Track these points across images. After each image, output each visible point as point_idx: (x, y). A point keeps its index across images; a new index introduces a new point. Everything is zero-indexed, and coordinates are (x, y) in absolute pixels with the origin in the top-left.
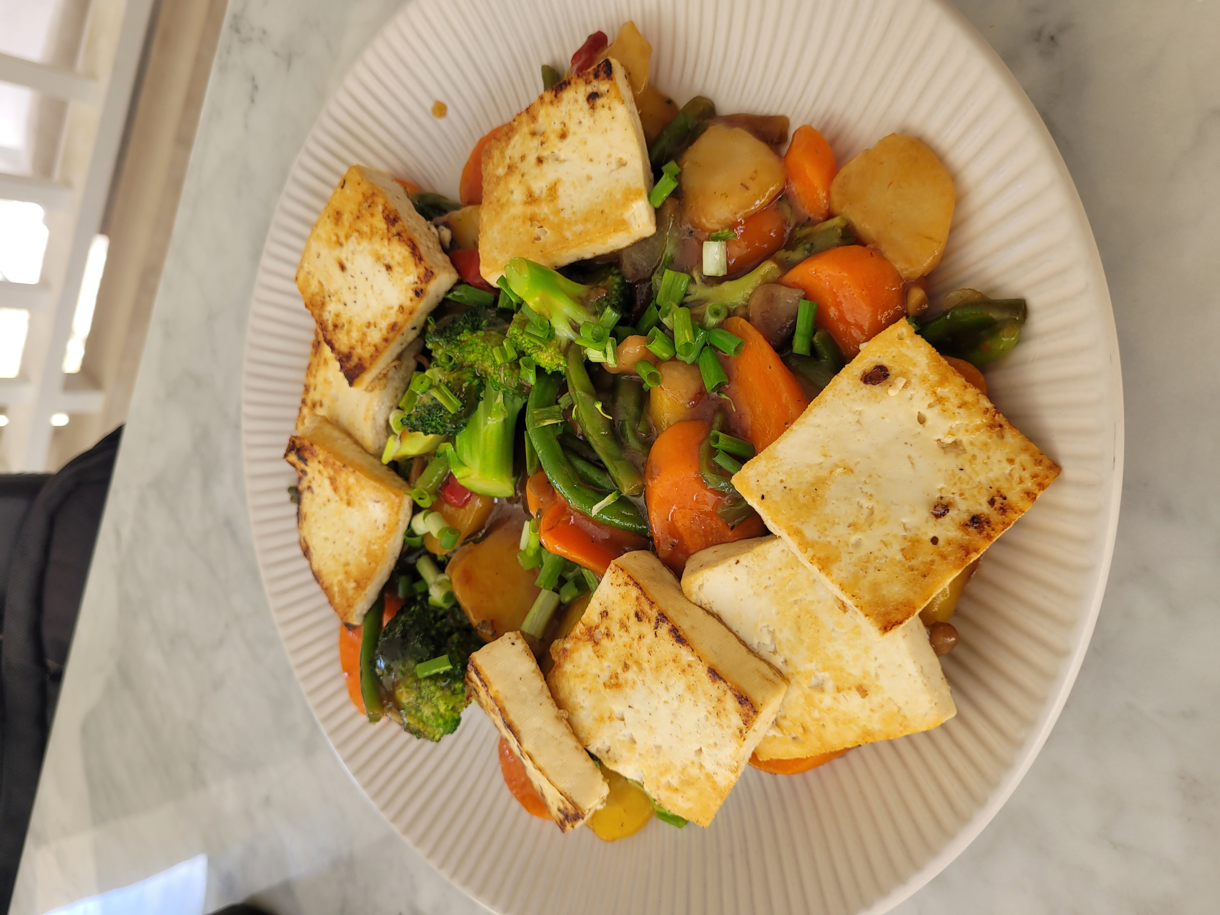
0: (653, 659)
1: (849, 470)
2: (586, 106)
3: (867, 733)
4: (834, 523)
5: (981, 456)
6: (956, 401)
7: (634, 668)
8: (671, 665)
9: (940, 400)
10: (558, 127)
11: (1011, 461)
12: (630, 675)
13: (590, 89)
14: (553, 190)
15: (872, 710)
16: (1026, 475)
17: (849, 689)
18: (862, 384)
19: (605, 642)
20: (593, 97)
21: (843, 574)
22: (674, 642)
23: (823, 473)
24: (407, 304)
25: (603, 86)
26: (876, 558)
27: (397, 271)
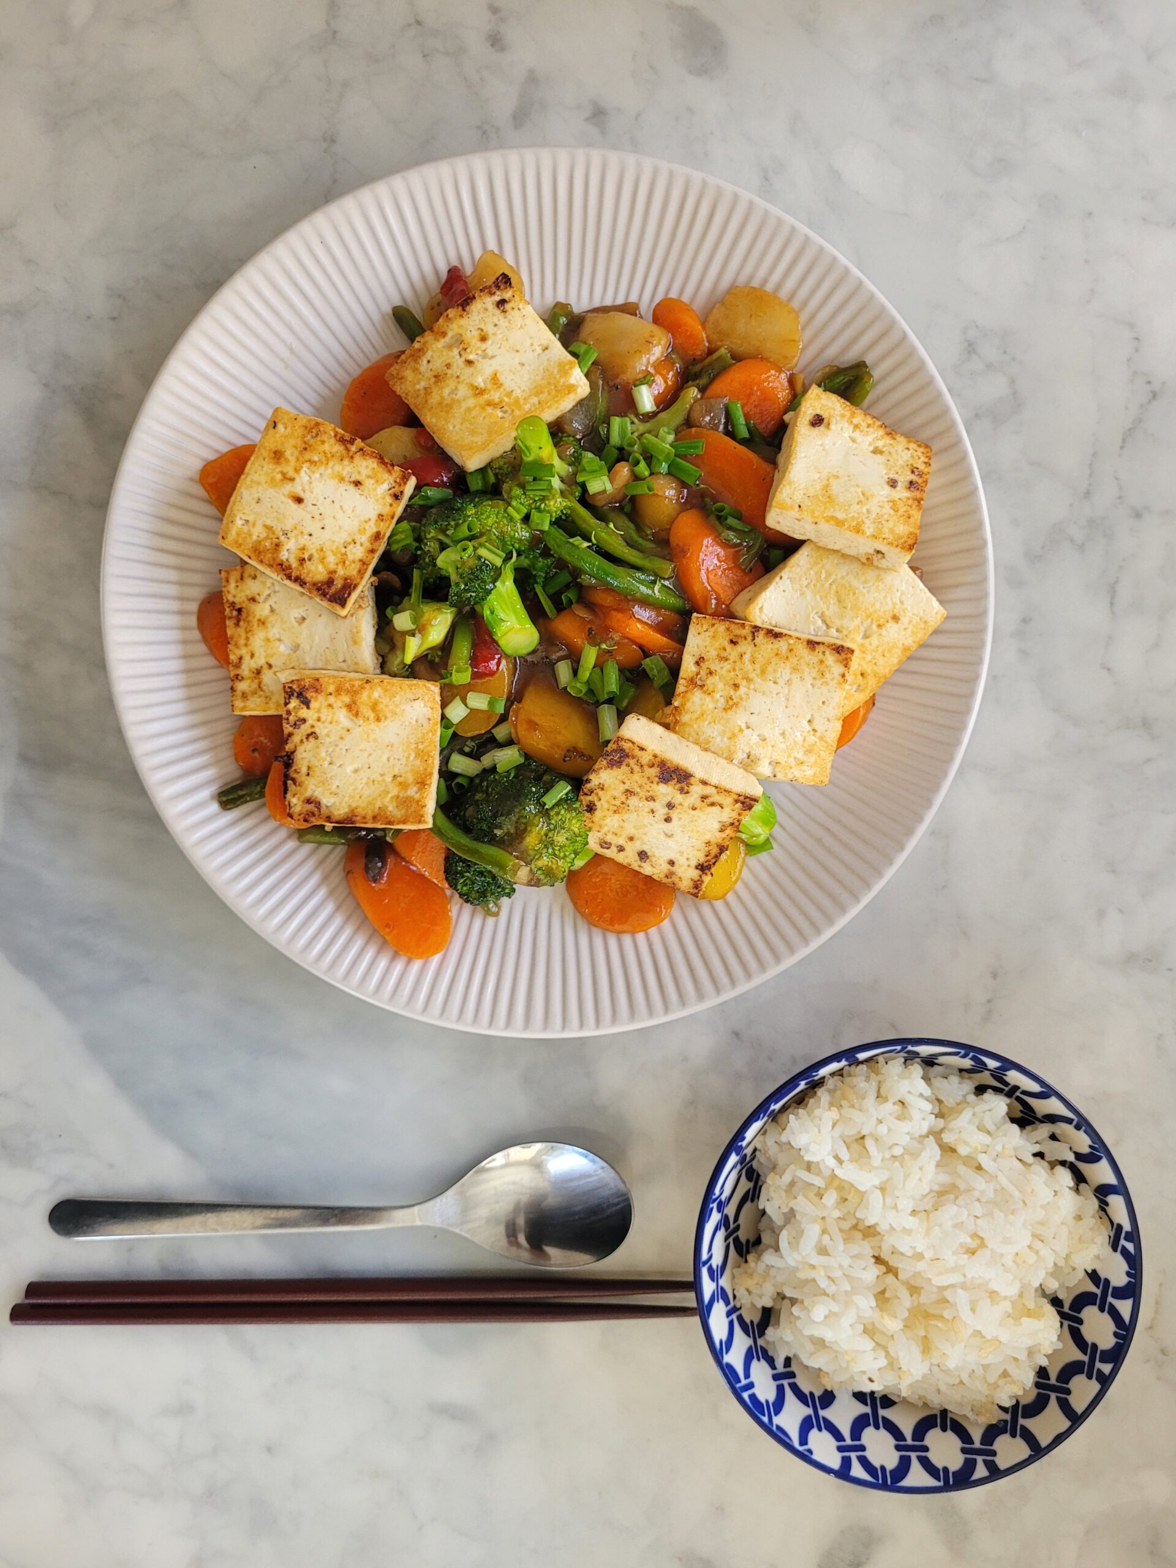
0: (757, 666)
1: (837, 477)
2: (497, 312)
3: (906, 649)
4: (849, 506)
5: (893, 451)
6: (864, 424)
7: (743, 683)
8: (774, 661)
9: (856, 427)
10: (476, 333)
11: (908, 449)
12: (742, 690)
13: (497, 298)
14: (495, 379)
15: (905, 629)
16: (920, 454)
17: (887, 622)
18: (813, 429)
19: (710, 681)
20: (502, 303)
21: (872, 530)
22: (773, 640)
23: (825, 482)
24: (386, 510)
25: (507, 295)
26: (882, 515)
27: (368, 483)
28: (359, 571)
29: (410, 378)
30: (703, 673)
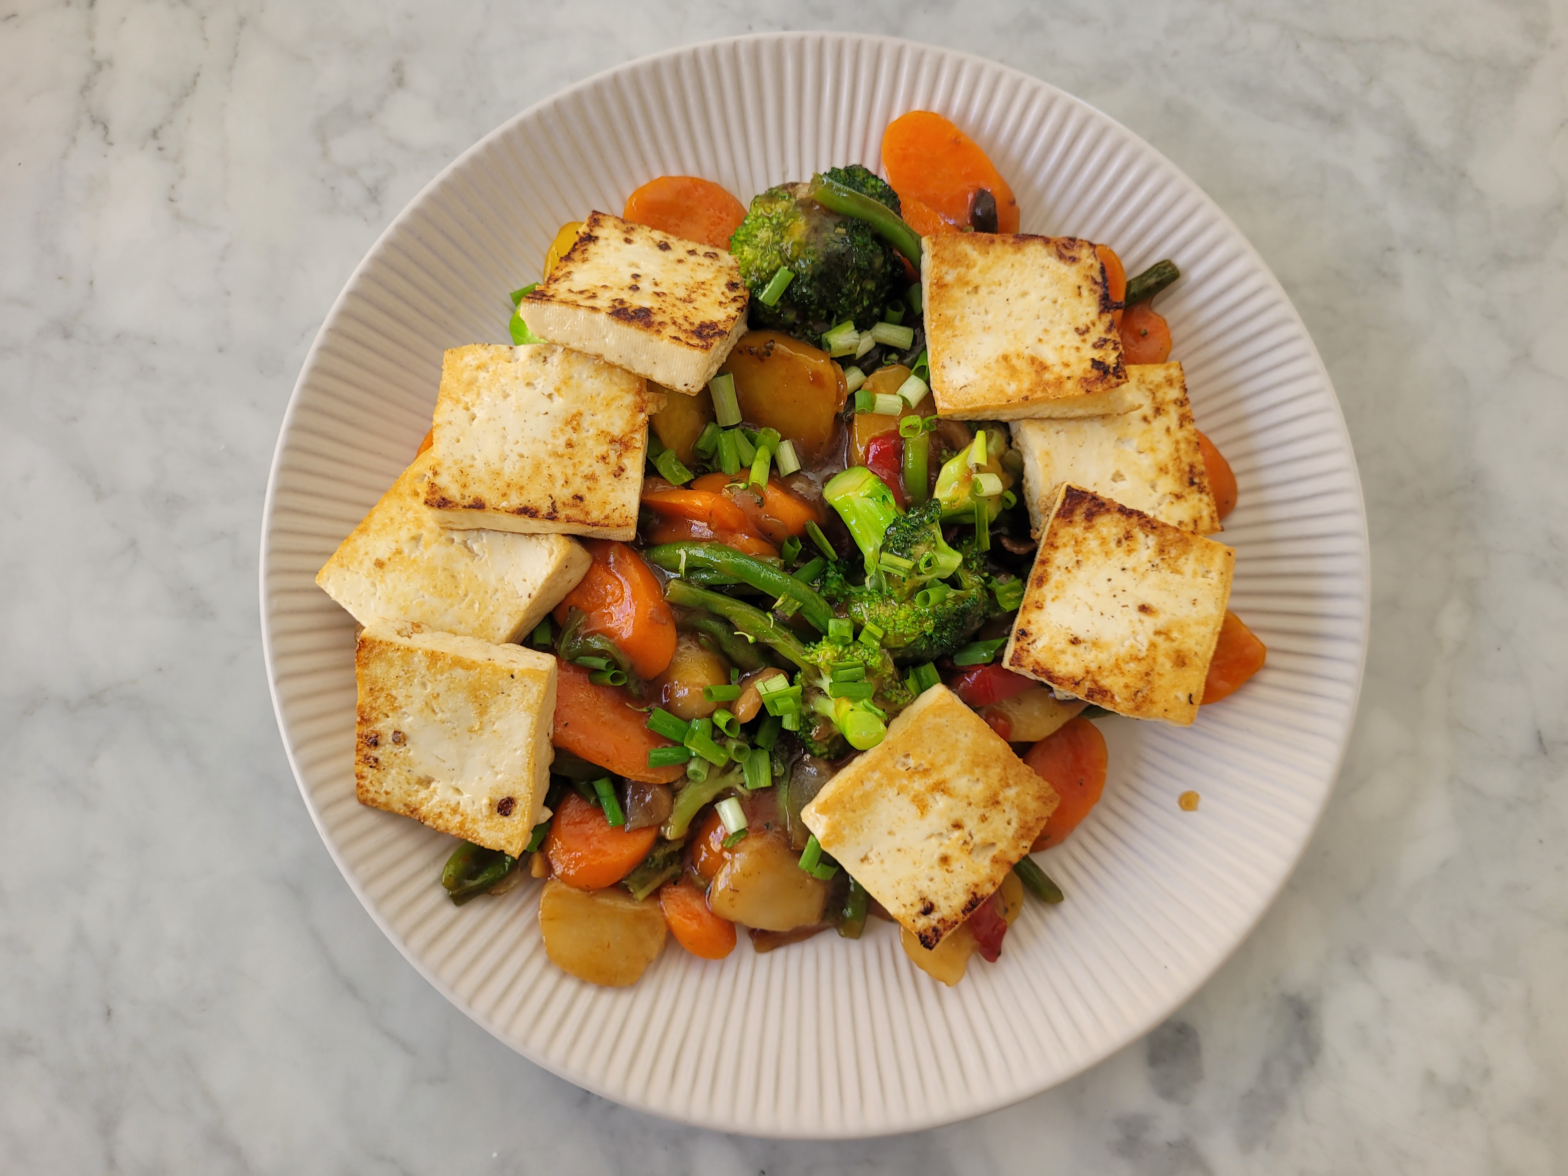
0: (546, 472)
1: (471, 730)
2: (932, 898)
3: (363, 531)
4: (449, 689)
5: (405, 786)
6: (447, 816)
7: (561, 449)
8: (524, 481)
9: (455, 811)
10: (955, 866)
11: (387, 793)
12: (562, 441)
13: (934, 917)
14: (923, 807)
15: (367, 553)
16: (371, 788)
17: (389, 559)
18: (510, 795)
19: (602, 449)
20: (928, 910)
21: (416, 659)
22: (529, 505)
23: (486, 718)
24: (1034, 616)
25: (922, 923)
27: (1062, 643)
28: (1056, 534)
29: (1029, 799)
30: (613, 457)
